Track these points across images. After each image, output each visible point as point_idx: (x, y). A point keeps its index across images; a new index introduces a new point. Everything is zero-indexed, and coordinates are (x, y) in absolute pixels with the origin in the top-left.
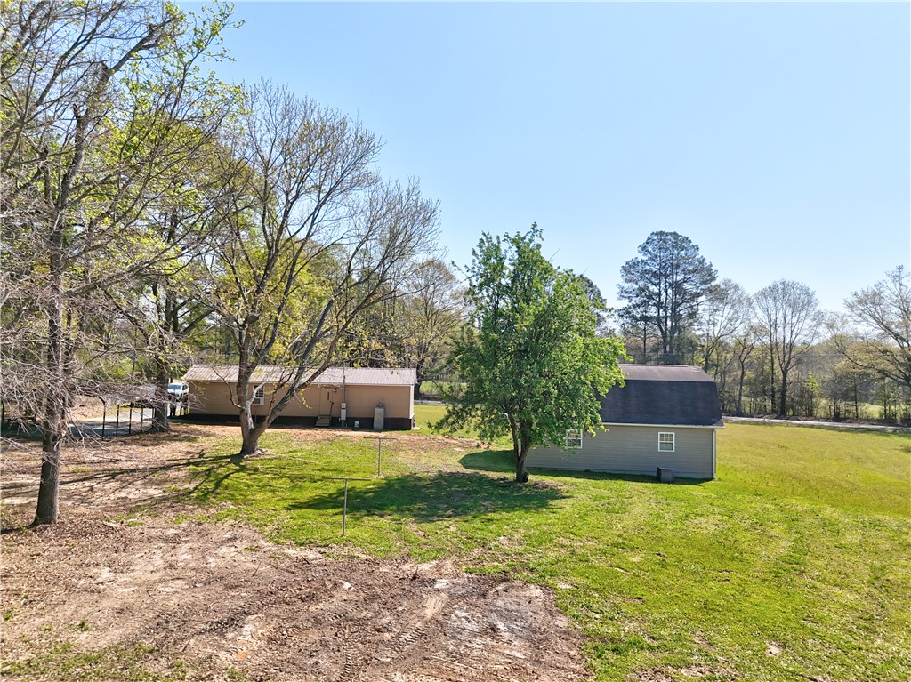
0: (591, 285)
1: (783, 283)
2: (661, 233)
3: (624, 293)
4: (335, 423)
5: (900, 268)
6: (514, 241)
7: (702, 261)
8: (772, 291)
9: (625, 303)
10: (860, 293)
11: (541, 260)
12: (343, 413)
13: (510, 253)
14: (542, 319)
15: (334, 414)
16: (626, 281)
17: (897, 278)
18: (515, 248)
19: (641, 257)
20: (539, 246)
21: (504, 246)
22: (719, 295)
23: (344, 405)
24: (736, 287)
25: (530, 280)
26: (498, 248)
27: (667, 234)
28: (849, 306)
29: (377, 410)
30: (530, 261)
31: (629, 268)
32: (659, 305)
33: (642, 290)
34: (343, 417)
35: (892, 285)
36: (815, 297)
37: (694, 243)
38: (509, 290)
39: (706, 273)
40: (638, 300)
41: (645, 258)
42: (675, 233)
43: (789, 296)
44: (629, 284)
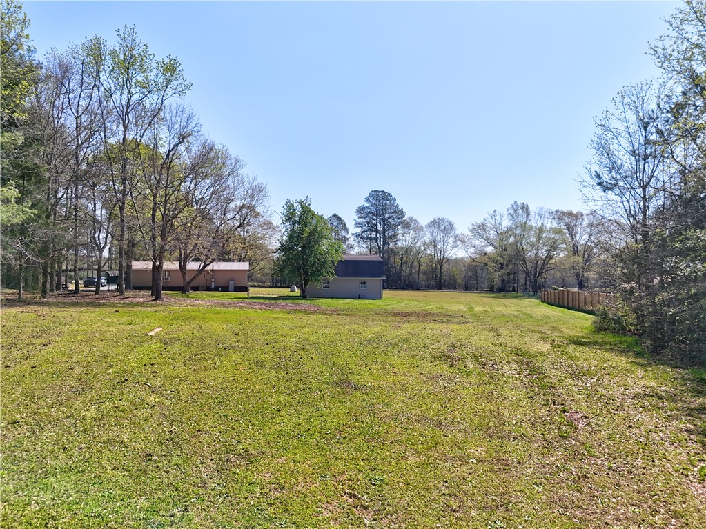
0: (340, 220)
1: (439, 219)
2: (376, 191)
3: (357, 225)
4: (209, 289)
5: (495, 211)
6: (299, 203)
7: (397, 206)
8: (434, 223)
9: (359, 230)
10: (475, 224)
11: (310, 211)
12: (213, 284)
13: (298, 207)
14: (312, 233)
15: (208, 285)
16: (359, 218)
17: (493, 216)
18: (300, 206)
19: (366, 204)
20: (309, 205)
21: (295, 205)
22: (406, 225)
23: (213, 280)
24: (416, 221)
25: (307, 219)
26: (293, 206)
27: (380, 192)
28: (470, 231)
29: (231, 282)
30: (306, 212)
31: (360, 210)
32: (377, 231)
33: (368, 223)
34: (213, 286)
35: (491, 220)
36: (454, 226)
37: (393, 197)
38: (298, 223)
39: (401, 213)
40: (365, 228)
41: (368, 205)
42: (383, 191)
43: (442, 226)
44: (361, 219)
